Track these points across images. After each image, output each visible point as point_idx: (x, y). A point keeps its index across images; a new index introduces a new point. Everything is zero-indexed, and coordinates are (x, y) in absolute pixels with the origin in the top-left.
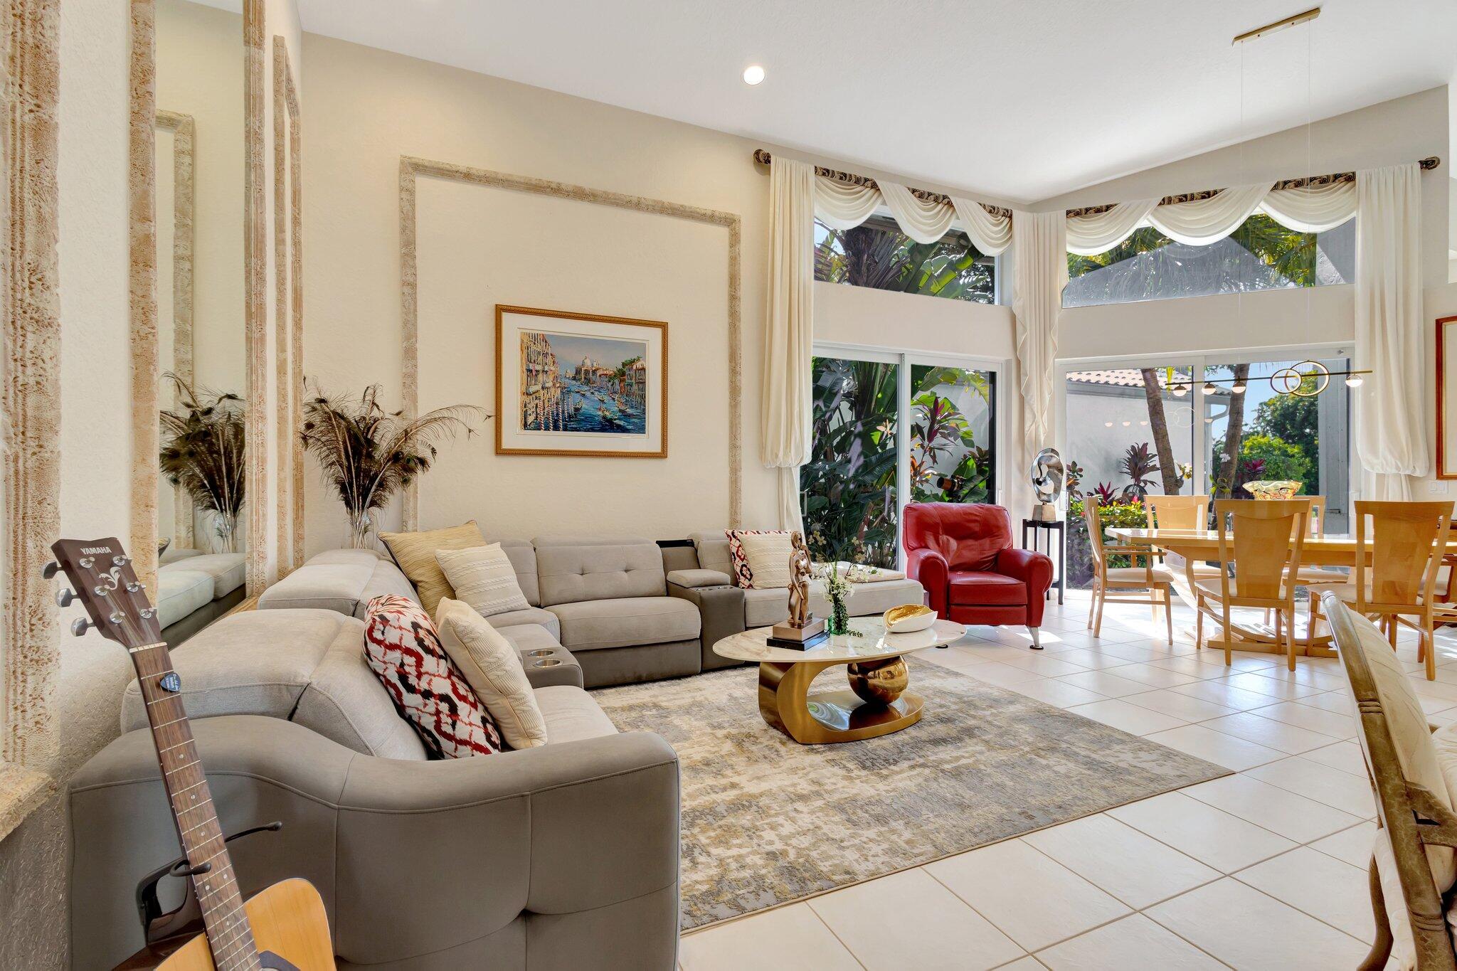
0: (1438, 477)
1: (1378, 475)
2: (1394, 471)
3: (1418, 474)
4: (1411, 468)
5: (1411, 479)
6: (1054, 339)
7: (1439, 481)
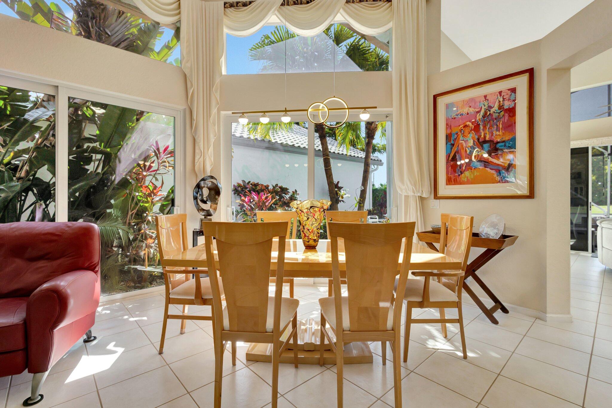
0: (435, 198)
1: (405, 196)
2: (412, 194)
3: (424, 196)
4: (421, 191)
5: (422, 199)
6: (216, 95)
7: (435, 200)
